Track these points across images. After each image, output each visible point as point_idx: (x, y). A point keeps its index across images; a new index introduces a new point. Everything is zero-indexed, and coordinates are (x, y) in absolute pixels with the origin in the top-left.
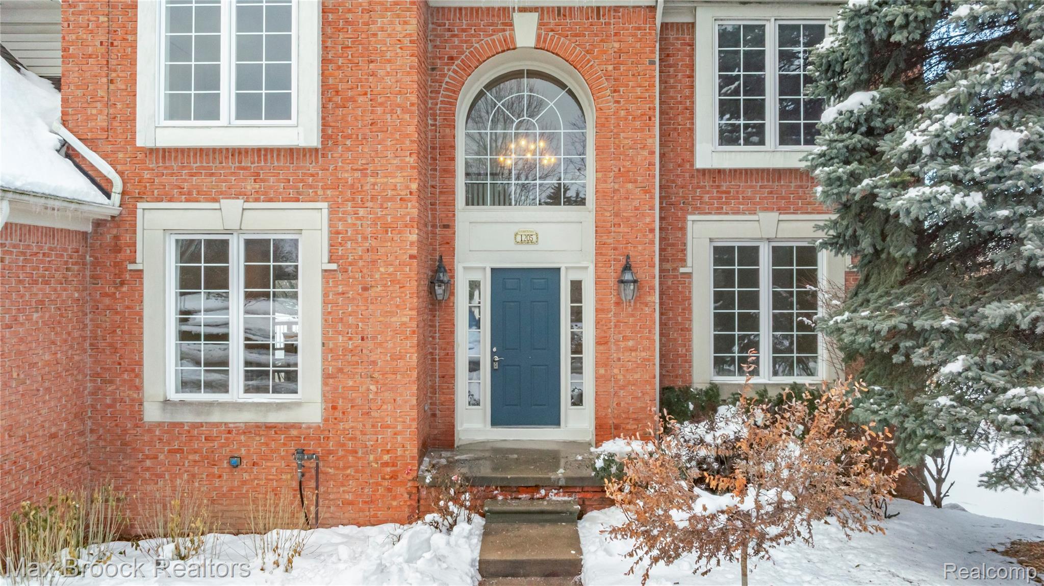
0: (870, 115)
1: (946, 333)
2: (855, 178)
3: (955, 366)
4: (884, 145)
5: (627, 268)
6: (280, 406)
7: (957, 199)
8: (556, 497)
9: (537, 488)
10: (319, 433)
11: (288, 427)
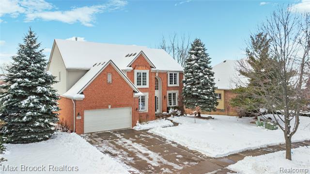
5: (165, 96)
10: (148, 113)
11: (145, 113)
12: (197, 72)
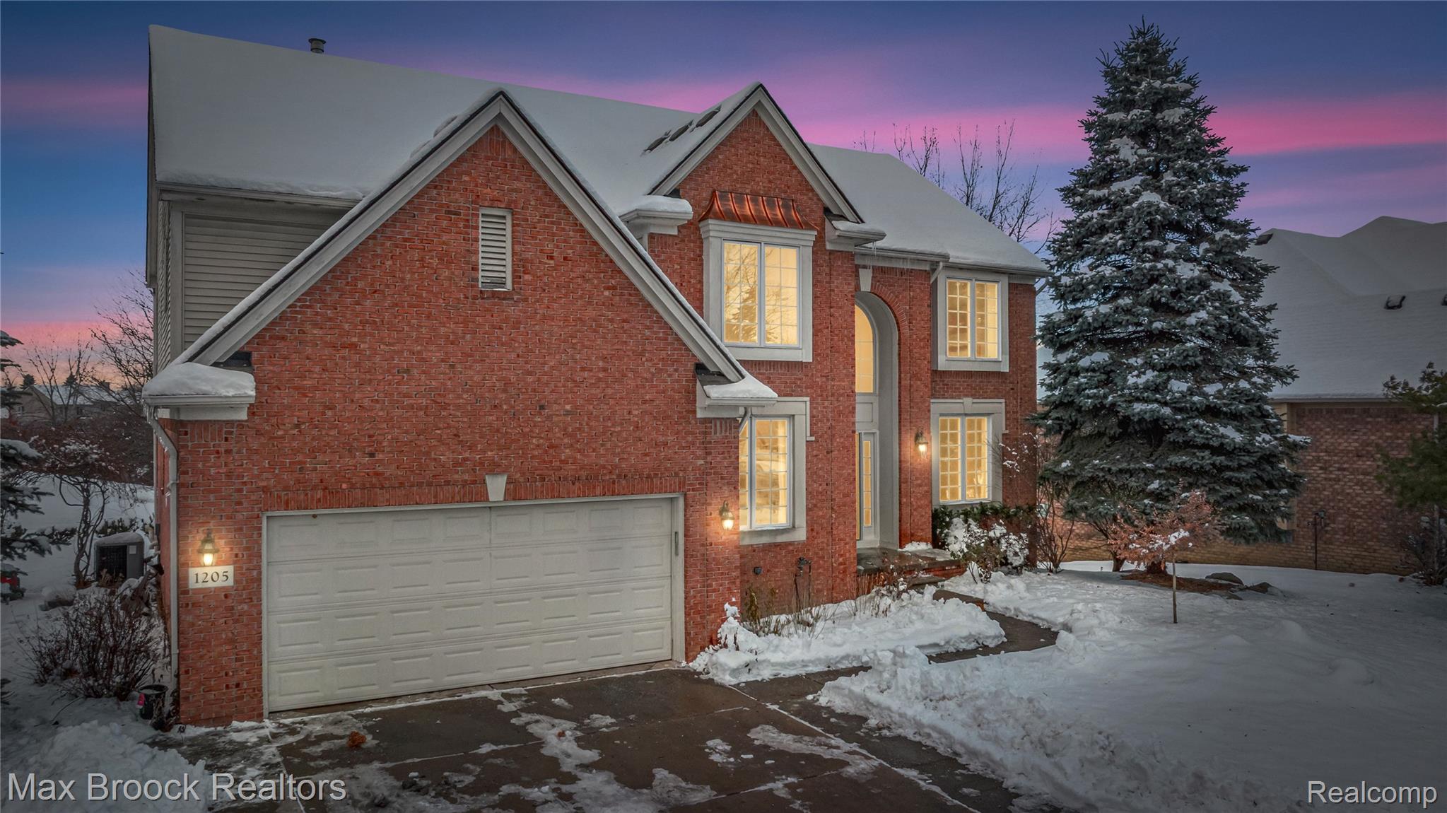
6: (783, 532)
10: (805, 547)
11: (788, 544)
12: (1157, 254)
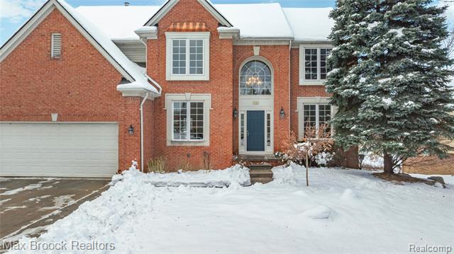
0: (337, 74)
1: (353, 121)
2: (334, 88)
3: (354, 127)
4: (340, 81)
5: (282, 110)
6: (199, 142)
7: (353, 92)
8: (265, 164)
9: (261, 161)
10: (209, 148)
11: (201, 147)
